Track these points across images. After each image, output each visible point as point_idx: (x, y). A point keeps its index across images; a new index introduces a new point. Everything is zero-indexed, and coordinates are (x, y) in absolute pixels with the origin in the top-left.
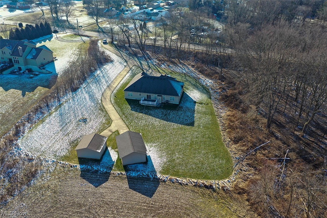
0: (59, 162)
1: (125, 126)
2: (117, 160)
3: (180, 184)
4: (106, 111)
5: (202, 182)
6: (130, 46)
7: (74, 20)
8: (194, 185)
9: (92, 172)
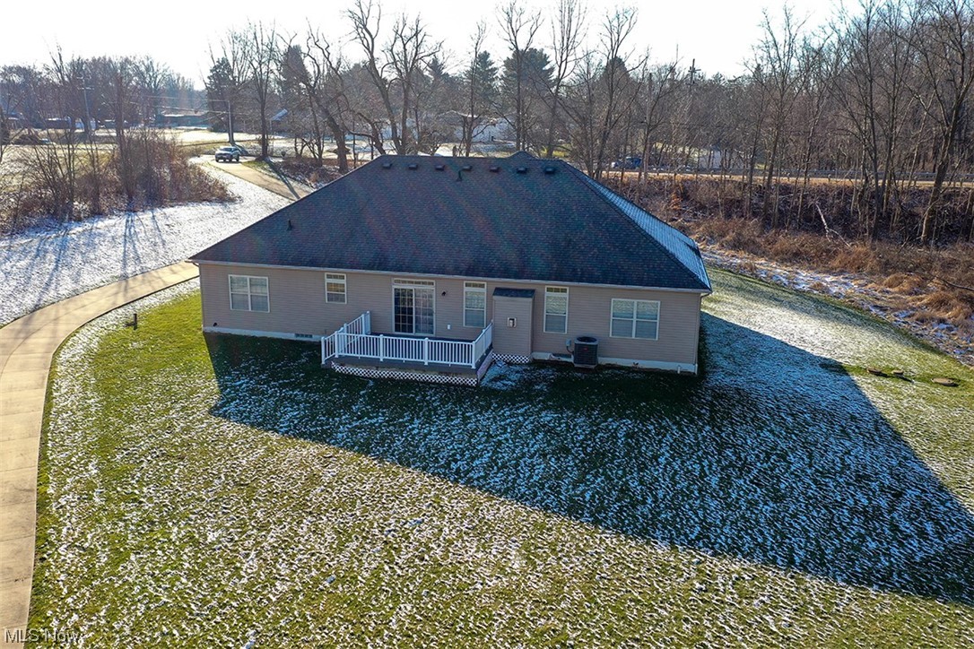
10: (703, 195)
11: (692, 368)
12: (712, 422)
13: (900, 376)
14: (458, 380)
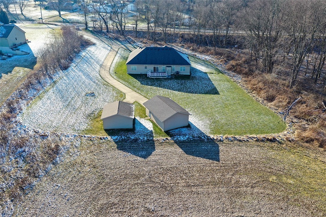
0: (82, 136)
1: (142, 97)
2: (153, 128)
3: (240, 141)
4: (112, 86)
5: (262, 136)
6: (107, 32)
7: (30, 14)
8: (256, 140)
9: (131, 142)
10: (186, 36)
11: (189, 74)
12: (192, 80)
13: (212, 73)
14: (164, 77)
